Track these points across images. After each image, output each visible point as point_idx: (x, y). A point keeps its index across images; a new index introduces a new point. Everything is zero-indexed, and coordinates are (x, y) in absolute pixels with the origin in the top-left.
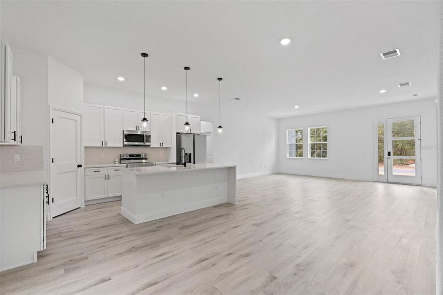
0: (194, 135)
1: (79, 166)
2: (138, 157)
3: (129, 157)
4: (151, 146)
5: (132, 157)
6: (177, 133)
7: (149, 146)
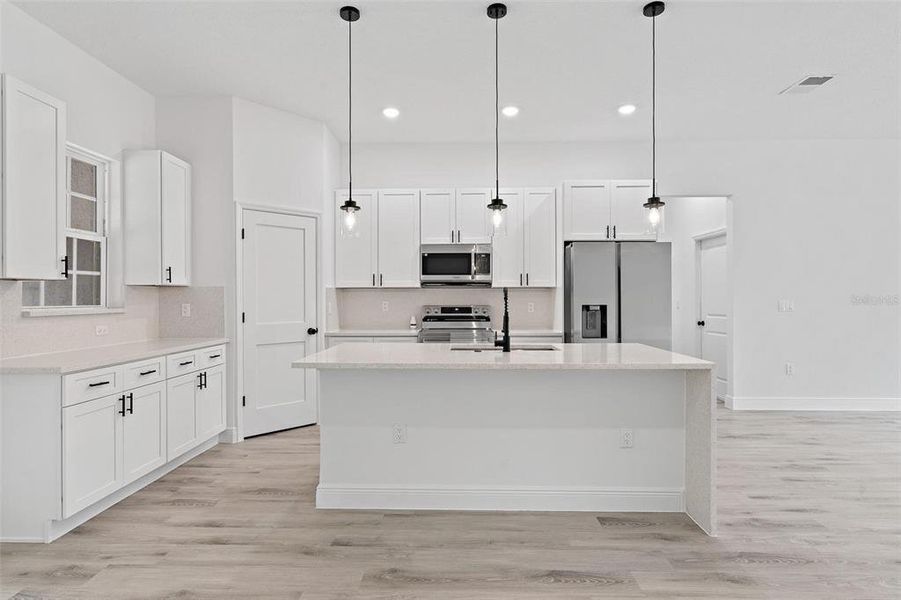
0: (619, 249)
1: (312, 332)
2: (462, 314)
3: (440, 314)
4: (493, 286)
5: (449, 314)
6: (567, 243)
7: (488, 284)
